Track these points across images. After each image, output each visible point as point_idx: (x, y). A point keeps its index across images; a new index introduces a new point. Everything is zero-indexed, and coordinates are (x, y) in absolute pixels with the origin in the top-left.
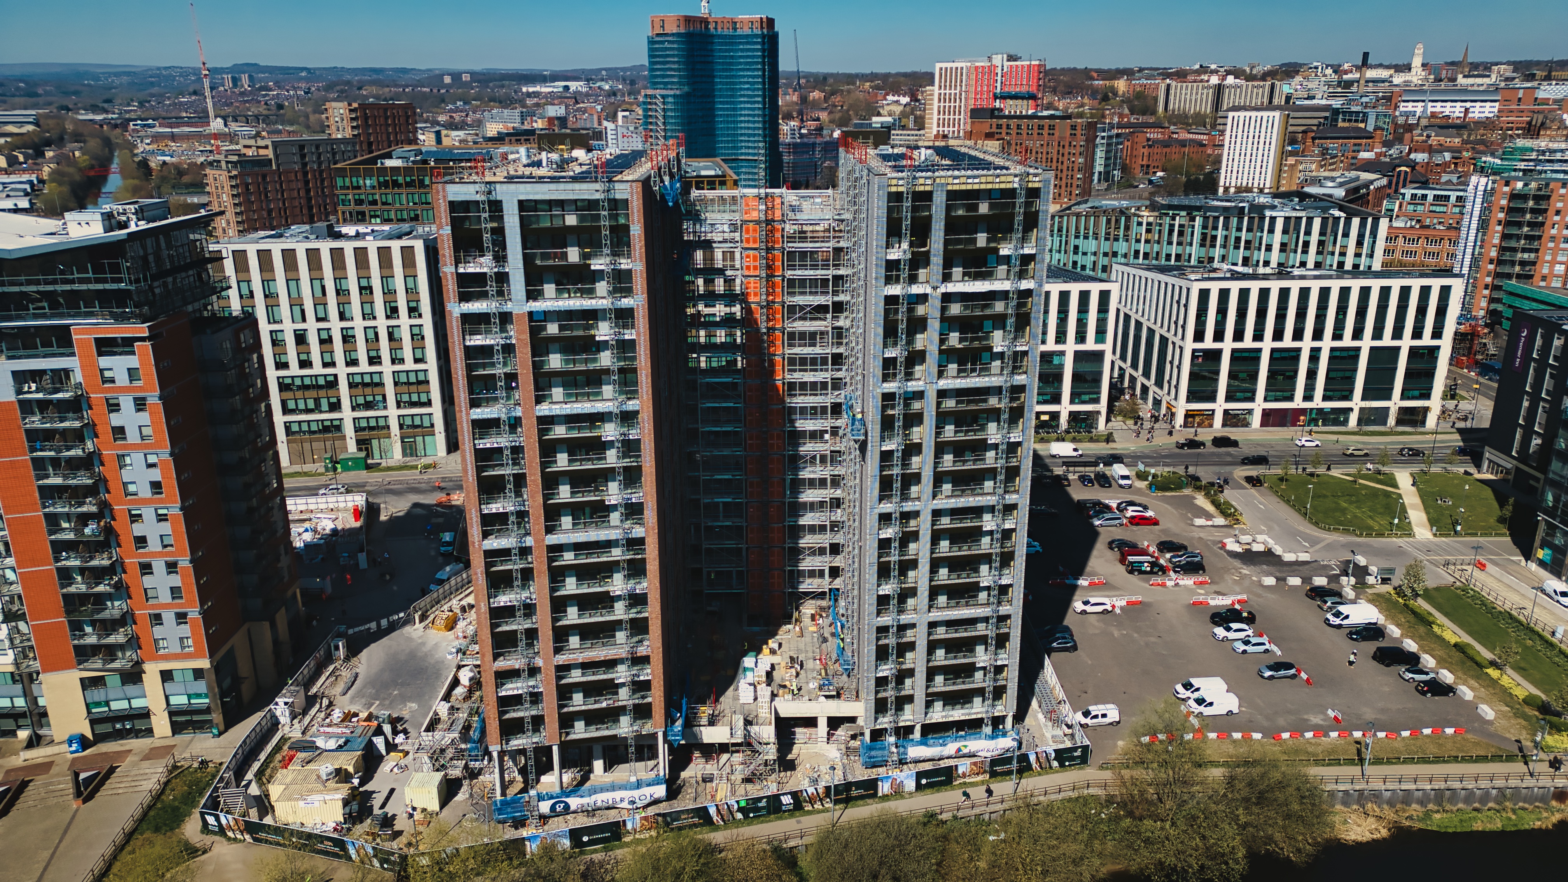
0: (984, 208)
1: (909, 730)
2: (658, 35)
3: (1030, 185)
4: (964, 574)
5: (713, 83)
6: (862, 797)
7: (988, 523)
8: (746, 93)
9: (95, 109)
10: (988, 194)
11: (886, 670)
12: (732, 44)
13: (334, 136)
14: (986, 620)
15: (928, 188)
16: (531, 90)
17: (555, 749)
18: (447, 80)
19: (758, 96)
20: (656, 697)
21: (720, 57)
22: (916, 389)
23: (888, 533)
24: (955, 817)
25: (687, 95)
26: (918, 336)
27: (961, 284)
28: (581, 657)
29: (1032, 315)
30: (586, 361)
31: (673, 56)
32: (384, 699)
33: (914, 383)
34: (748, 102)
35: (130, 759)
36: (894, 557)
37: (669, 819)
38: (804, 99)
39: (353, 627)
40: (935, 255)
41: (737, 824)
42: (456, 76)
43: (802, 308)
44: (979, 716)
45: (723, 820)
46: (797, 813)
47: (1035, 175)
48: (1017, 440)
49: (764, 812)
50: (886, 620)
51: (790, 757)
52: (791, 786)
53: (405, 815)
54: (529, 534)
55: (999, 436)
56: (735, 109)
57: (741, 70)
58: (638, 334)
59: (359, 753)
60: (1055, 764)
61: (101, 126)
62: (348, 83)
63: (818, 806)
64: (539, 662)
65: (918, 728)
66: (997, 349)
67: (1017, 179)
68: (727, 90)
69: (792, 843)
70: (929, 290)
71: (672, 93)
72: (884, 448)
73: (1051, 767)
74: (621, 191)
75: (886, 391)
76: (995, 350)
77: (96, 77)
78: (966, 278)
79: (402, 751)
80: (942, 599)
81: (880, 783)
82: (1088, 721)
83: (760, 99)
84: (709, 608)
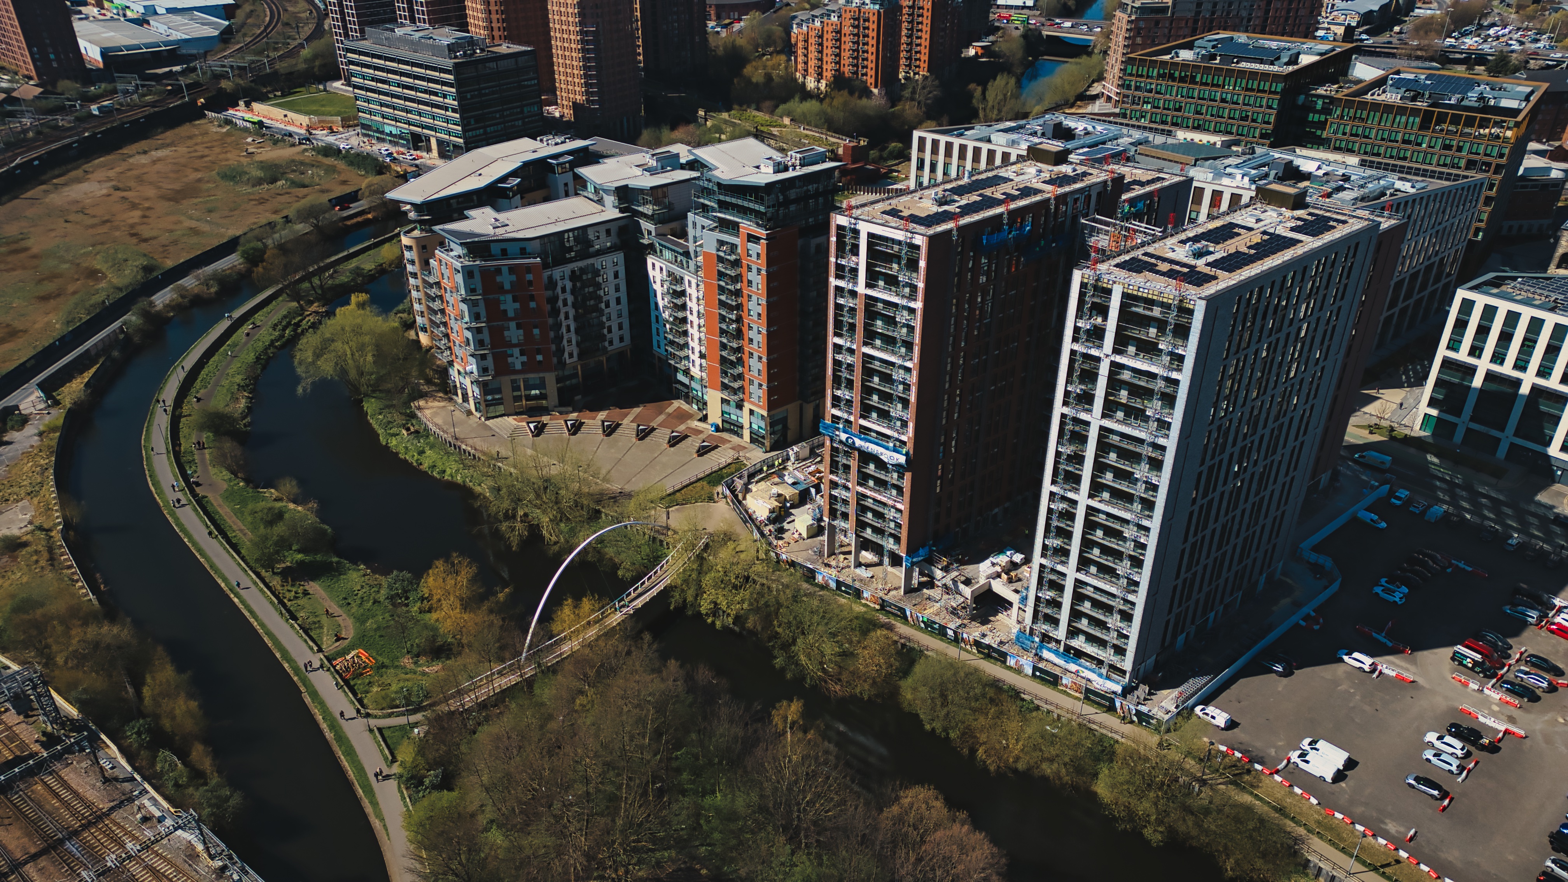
3: (1184, 305)
4: (1110, 560)
6: (994, 659)
7: (1129, 532)
14: (1121, 598)
17: (854, 536)
20: (904, 535)
22: (1086, 419)
23: (1054, 506)
24: (1032, 701)
27: (1132, 360)
28: (869, 493)
30: (893, 331)
33: (1085, 414)
35: (727, 445)
36: (1055, 523)
37: (888, 605)
40: (1109, 333)
41: (918, 628)
44: (1102, 659)
45: (913, 622)
46: (949, 642)
48: (1158, 484)
49: (935, 631)
52: (964, 630)
54: (852, 414)
55: (1145, 475)
58: (917, 324)
60: (1135, 719)
63: (968, 647)
64: (850, 485)
65: (1062, 644)
66: (1149, 413)
70: (1103, 356)
74: (916, 240)
81: (1011, 658)
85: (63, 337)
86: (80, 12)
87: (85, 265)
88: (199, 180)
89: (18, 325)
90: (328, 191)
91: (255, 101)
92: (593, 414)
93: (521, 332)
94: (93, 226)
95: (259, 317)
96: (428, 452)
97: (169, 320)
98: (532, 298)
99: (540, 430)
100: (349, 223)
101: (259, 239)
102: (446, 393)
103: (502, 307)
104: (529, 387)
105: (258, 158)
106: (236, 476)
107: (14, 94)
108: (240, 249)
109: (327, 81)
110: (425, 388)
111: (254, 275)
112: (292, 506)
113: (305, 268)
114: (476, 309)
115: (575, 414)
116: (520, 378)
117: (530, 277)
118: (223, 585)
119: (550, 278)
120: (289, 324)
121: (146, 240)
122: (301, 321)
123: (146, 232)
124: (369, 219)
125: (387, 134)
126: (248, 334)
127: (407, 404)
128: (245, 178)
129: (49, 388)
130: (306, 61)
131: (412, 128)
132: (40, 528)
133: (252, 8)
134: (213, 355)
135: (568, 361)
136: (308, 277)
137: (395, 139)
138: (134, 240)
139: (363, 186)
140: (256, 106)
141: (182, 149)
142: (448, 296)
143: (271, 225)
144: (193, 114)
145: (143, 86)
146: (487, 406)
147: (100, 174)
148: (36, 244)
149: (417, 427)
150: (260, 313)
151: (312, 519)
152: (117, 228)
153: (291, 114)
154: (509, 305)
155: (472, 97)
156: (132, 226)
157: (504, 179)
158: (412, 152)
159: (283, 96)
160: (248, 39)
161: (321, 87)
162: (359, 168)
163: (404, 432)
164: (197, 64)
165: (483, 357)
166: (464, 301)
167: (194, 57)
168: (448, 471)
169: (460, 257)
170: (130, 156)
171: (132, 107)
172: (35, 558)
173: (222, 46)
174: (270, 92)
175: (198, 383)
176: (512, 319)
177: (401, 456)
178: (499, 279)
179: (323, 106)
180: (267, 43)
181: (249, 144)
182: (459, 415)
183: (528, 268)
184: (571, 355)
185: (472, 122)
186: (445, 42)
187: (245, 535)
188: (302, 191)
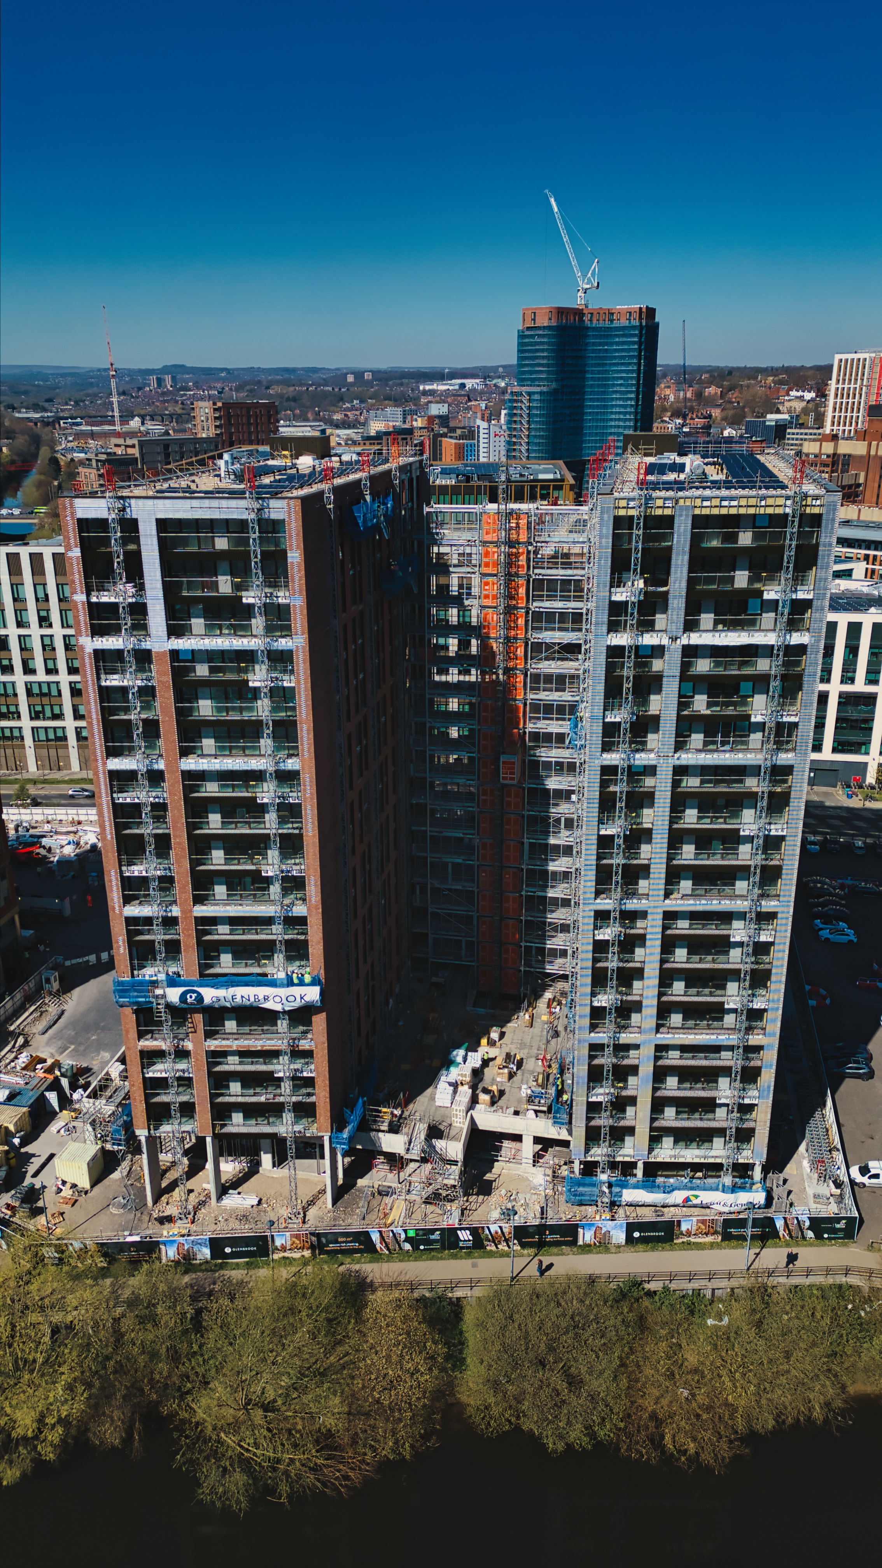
0: (745, 539)
1: (628, 1168)
2: (528, 328)
3: (808, 510)
4: (707, 991)
5: (584, 379)
6: (557, 1244)
7: (739, 932)
8: (618, 389)
9: (36, 407)
10: (752, 521)
11: (602, 1094)
12: (608, 336)
13: (199, 436)
14: (731, 1048)
15: (668, 512)
16: (428, 387)
17: (209, 1140)
18: (350, 378)
19: (631, 392)
20: (321, 1097)
21: (594, 351)
22: (646, 763)
23: (607, 934)
24: (666, 1289)
25: (555, 392)
26: (652, 697)
27: (710, 635)
28: (234, 1045)
29: (805, 679)
30: (241, 710)
31: (543, 351)
32: (80, 1044)
33: (643, 755)
34: (620, 399)
36: (612, 963)
37: (324, 1240)
38: (699, 395)
39: (70, 959)
40: (675, 597)
41: (405, 1256)
42: (359, 375)
43: (549, 646)
44: (718, 1161)
45: (388, 1249)
46: (476, 1253)
47: (816, 498)
48: (780, 833)
49: (437, 1246)
50: (601, 1037)
51: (488, 1177)
52: (475, 1219)
53: (54, 1188)
54: (175, 902)
55: (755, 827)
56: (606, 407)
57: (614, 364)
58: (298, 681)
59: (25, 1109)
60: (810, 1234)
61: (36, 424)
62: (259, 383)
63: (503, 1247)
64: (189, 1045)
65: (640, 1165)
66: (756, 718)
67: (789, 503)
68: (598, 386)
69: (459, 1293)
70: (665, 641)
71: (538, 389)
72: (603, 832)
73: (804, 1238)
74: (278, 509)
75: (606, 763)
76: (753, 719)
77: (46, 379)
78: (720, 627)
79: (75, 1110)
80: (676, 1019)
81: (580, 1231)
82: (865, 1180)
83: (633, 396)
84: (434, 979)
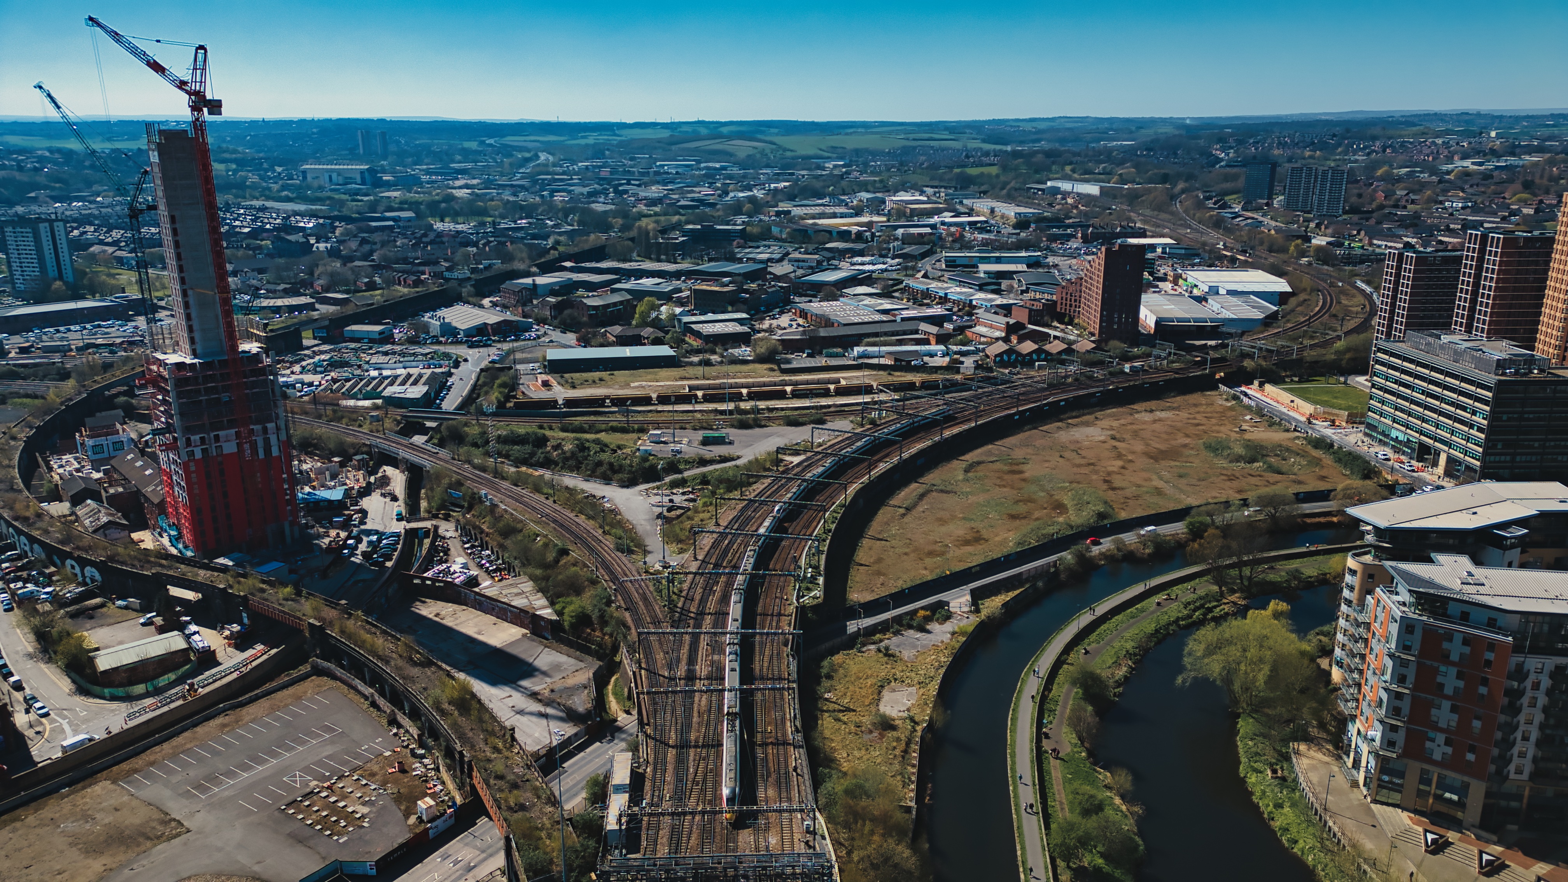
85: (1009, 555)
86: (1157, 287)
87: (1056, 497)
88: (1185, 446)
89: (985, 534)
90: (1300, 482)
91: (1269, 382)
92: (1529, 860)
93: (1455, 717)
94: (1079, 466)
95: (1176, 590)
96: (1287, 809)
97: (1099, 567)
98: (1485, 682)
99: (1438, 847)
100: (1309, 521)
101: (1210, 514)
102: (1337, 747)
103: (1439, 679)
104: (1443, 786)
105: (1247, 436)
106: (1082, 743)
107: (1074, 347)
108: (1188, 519)
109: (1350, 374)
110: (1314, 731)
111: (1188, 549)
112: (1118, 801)
113: (1239, 556)
114: (1403, 671)
115: (1500, 849)
116: (1435, 773)
117: (1490, 656)
118: (1019, 853)
119: (1520, 666)
120: (1202, 606)
121: (1114, 489)
122: (1215, 607)
123: (1118, 481)
124: (1333, 522)
125: (1392, 439)
126: (1159, 604)
127: (1285, 741)
128: (1225, 453)
129: (977, 596)
130: (1337, 352)
131: (1422, 437)
132: (912, 719)
133: (1307, 297)
134: (1119, 613)
135: (1512, 776)
136: (1240, 565)
137: (1398, 446)
138: (1105, 487)
139: (1340, 487)
140: (1268, 387)
141: (1184, 415)
142: (1374, 643)
143: (1227, 504)
144: (1208, 384)
145: (1175, 354)
146: (1379, 786)
147: (1105, 423)
148: (1030, 471)
149: (1286, 773)
150: (1180, 586)
151: (1128, 825)
152: (1096, 472)
153: (1298, 401)
154: (1450, 680)
155: (1509, 419)
156: (1109, 474)
157: (1505, 525)
158: (1414, 462)
159: (1300, 382)
160: (1289, 325)
161: (1342, 379)
162: (1345, 467)
163: (1269, 772)
164: (1230, 342)
165: (1394, 728)
166: (1391, 656)
167: (1230, 335)
168: (1301, 844)
169: (1404, 604)
170: (1138, 412)
171: (1158, 370)
172: (895, 744)
173: (1262, 328)
174: (1287, 376)
175: (1093, 637)
176: (1447, 698)
177: (1255, 799)
178: (1446, 645)
179: (1336, 398)
180: (1306, 331)
181: (1246, 421)
182: (1341, 781)
183: (1492, 646)
184: (1519, 771)
185: (1499, 446)
186: (1497, 356)
187: (1062, 809)
188: (1278, 477)
